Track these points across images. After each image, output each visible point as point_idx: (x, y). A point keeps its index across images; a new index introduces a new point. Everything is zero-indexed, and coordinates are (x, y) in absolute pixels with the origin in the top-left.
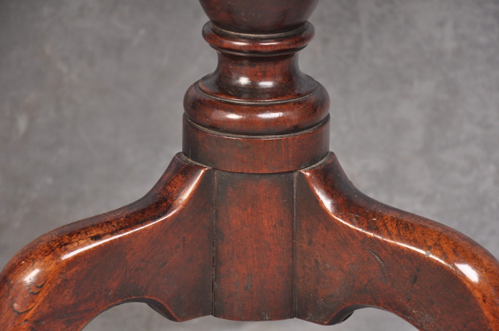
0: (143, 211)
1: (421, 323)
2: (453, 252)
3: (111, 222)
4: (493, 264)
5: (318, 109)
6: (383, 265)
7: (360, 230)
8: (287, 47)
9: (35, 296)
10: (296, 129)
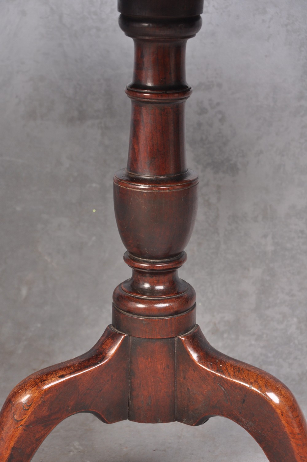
0: (88, 360)
1: (247, 427)
2: (265, 386)
3: (70, 367)
4: (287, 393)
5: (189, 301)
6: (226, 393)
7: (213, 372)
8: (171, 267)
9: (27, 411)
10: (176, 313)
